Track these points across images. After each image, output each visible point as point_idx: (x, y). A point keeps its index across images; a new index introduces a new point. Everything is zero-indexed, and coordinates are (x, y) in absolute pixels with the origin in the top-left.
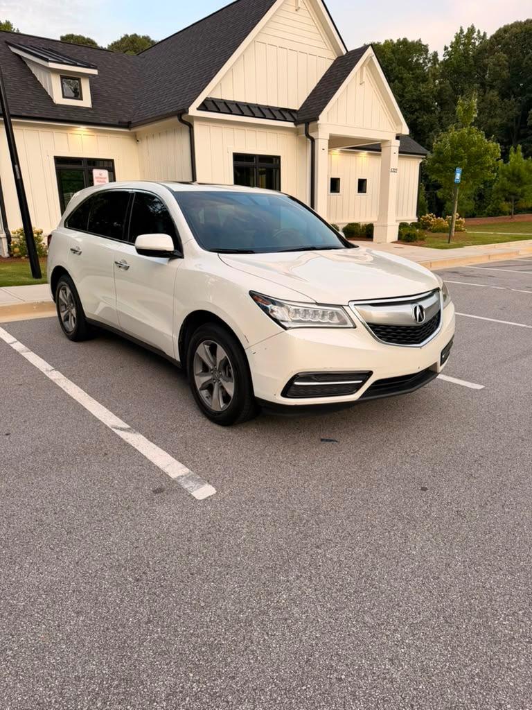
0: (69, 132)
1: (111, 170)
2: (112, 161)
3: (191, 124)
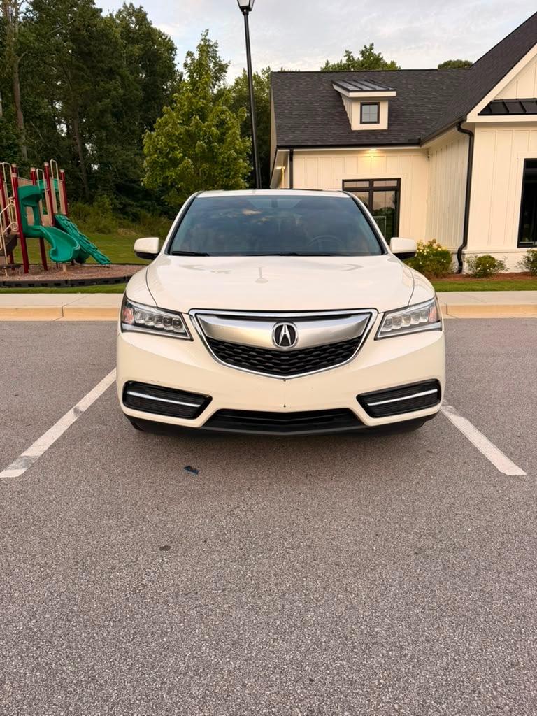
0: (359, 155)
1: (397, 190)
2: (399, 180)
3: (471, 132)
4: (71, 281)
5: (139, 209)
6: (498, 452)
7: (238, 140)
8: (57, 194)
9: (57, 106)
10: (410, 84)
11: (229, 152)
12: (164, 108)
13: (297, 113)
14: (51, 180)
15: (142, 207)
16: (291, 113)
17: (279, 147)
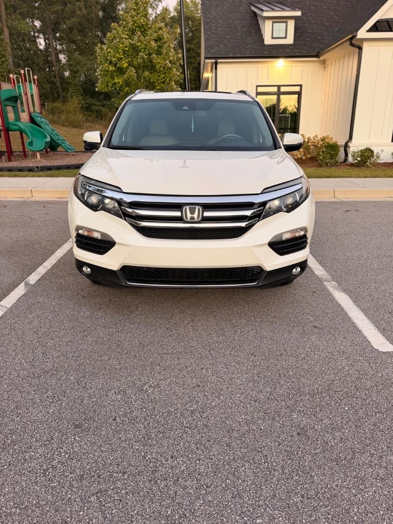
0: (269, 65)
1: (299, 94)
2: (301, 86)
3: (360, 46)
4: (41, 167)
5: (101, 107)
6: (372, 327)
7: (172, 52)
8: (32, 96)
9: (36, 24)
10: (312, 5)
11: (165, 62)
12: (112, 24)
13: (221, 29)
14: (27, 85)
15: (103, 106)
16: (216, 30)
17: (206, 58)
